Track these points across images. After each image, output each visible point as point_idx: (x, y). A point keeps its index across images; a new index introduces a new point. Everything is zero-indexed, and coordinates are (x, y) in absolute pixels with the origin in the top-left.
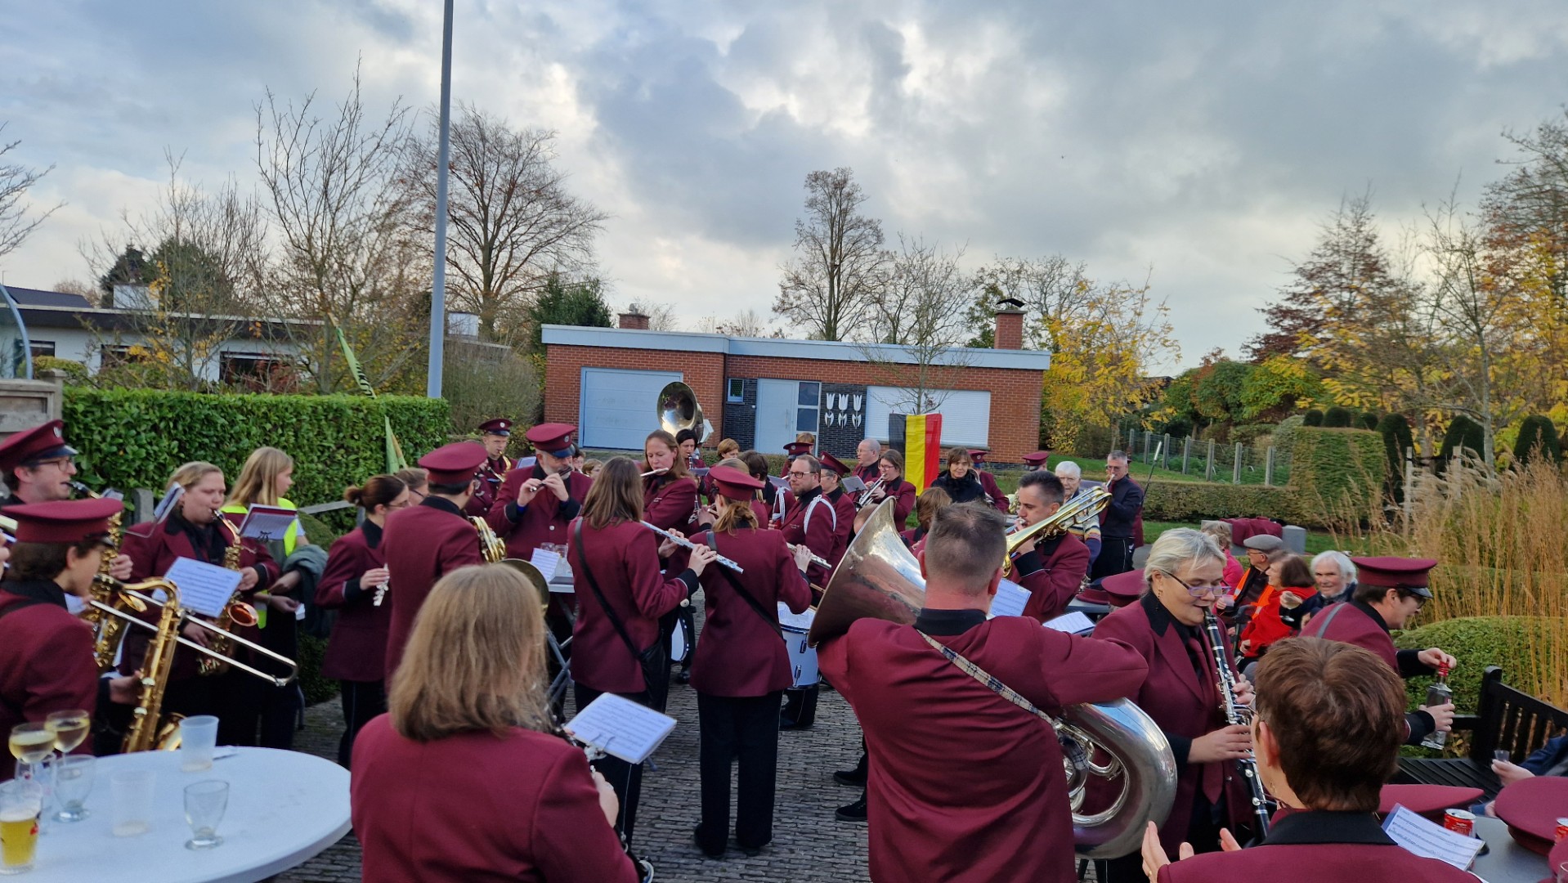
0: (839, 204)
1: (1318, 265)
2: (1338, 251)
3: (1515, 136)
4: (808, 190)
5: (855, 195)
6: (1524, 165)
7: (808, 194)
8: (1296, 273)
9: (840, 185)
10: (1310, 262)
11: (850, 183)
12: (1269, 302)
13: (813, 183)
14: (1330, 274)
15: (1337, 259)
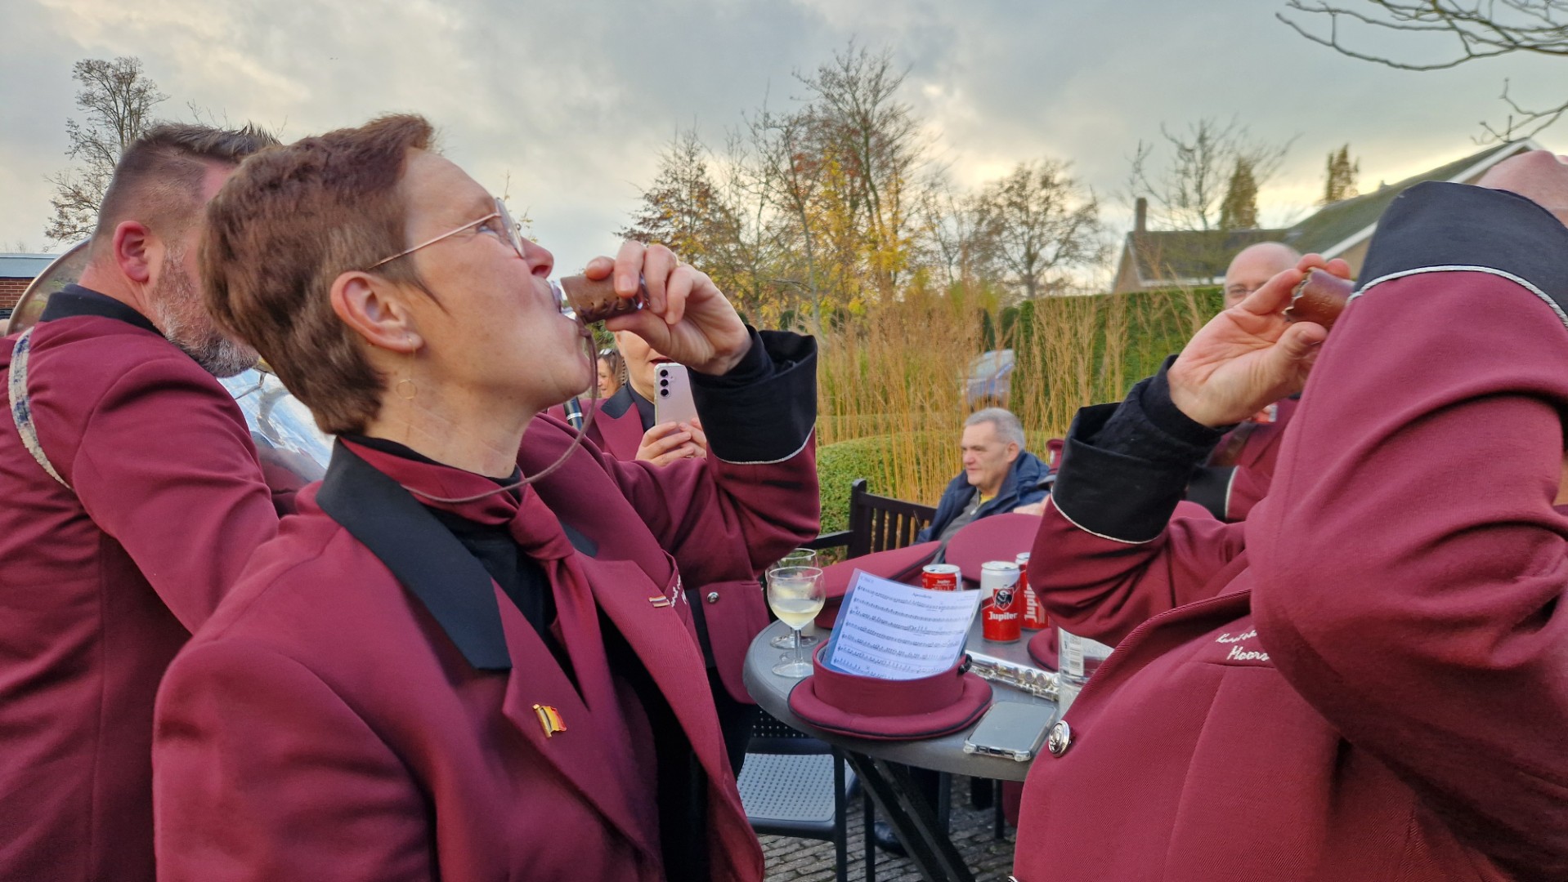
0: (127, 103)
1: (661, 192)
2: (676, 179)
3: (802, 76)
4: (80, 82)
5: (148, 93)
6: (811, 102)
7: (81, 88)
8: (644, 198)
9: (126, 79)
10: (655, 189)
11: (139, 77)
12: (624, 226)
13: (86, 75)
14: (672, 200)
15: (676, 187)
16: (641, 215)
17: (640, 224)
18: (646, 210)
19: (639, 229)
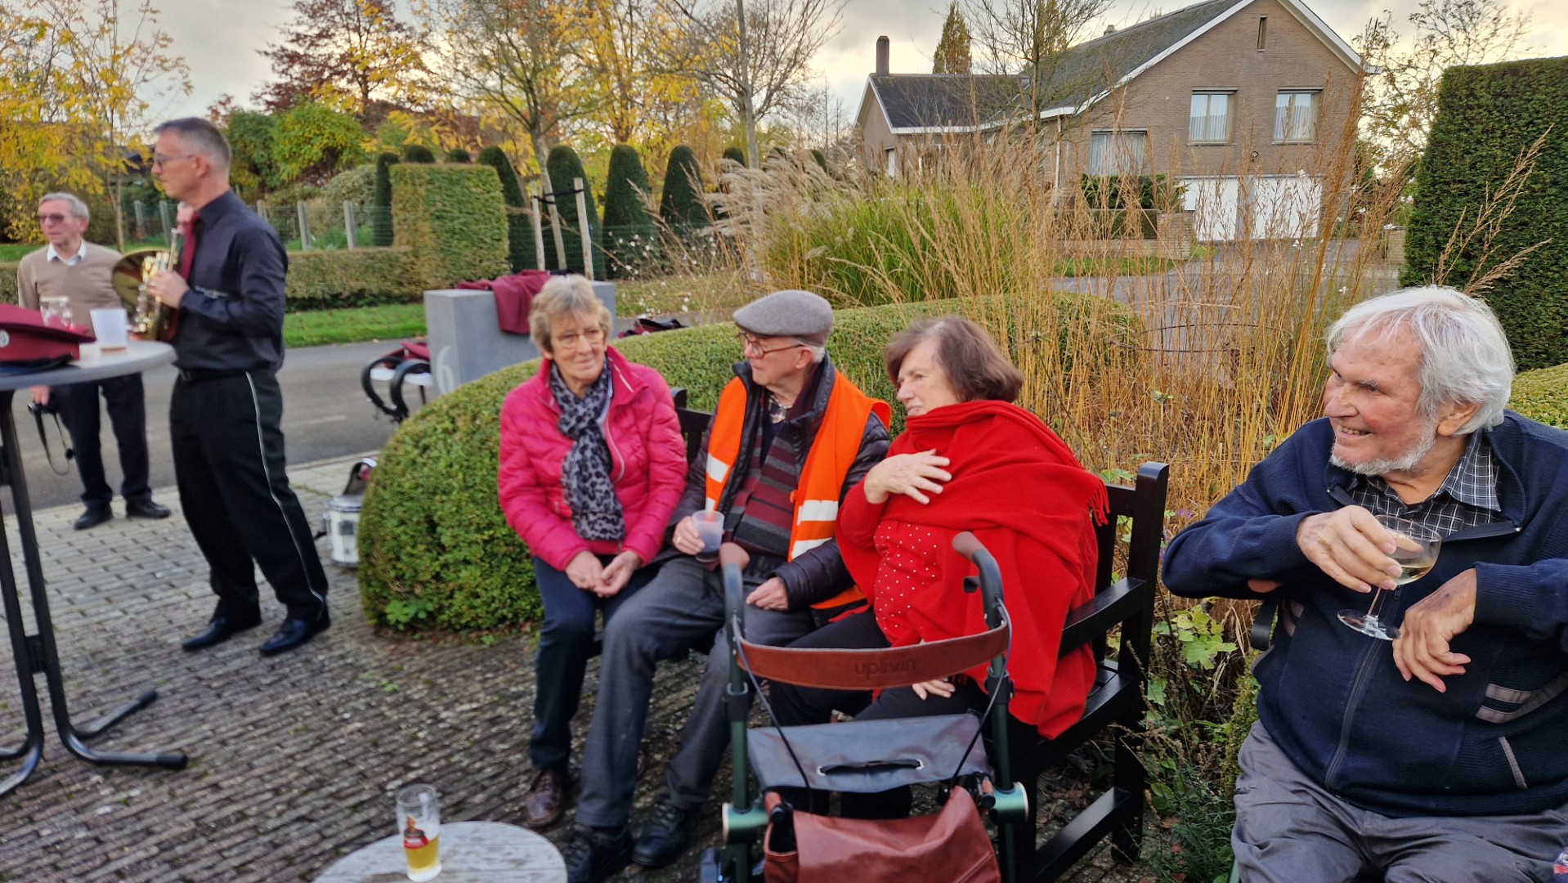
8: (294, 7)
16: (293, 30)
17: (293, 41)
18: (299, 23)
19: (292, 47)
